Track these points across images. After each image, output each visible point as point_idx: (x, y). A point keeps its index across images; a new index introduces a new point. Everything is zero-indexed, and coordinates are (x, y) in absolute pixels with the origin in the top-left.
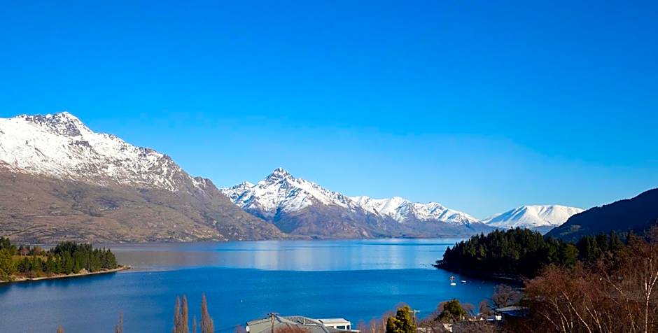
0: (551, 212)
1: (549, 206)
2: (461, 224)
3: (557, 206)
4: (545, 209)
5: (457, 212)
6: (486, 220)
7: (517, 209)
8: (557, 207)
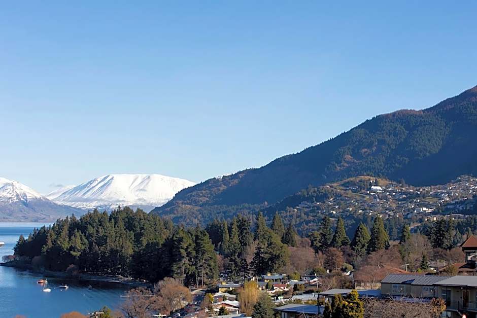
0: (147, 183)
1: (145, 175)
2: (16, 200)
3: (155, 175)
4: (139, 180)
5: (10, 182)
6: (52, 194)
7: (99, 180)
8: (156, 178)
